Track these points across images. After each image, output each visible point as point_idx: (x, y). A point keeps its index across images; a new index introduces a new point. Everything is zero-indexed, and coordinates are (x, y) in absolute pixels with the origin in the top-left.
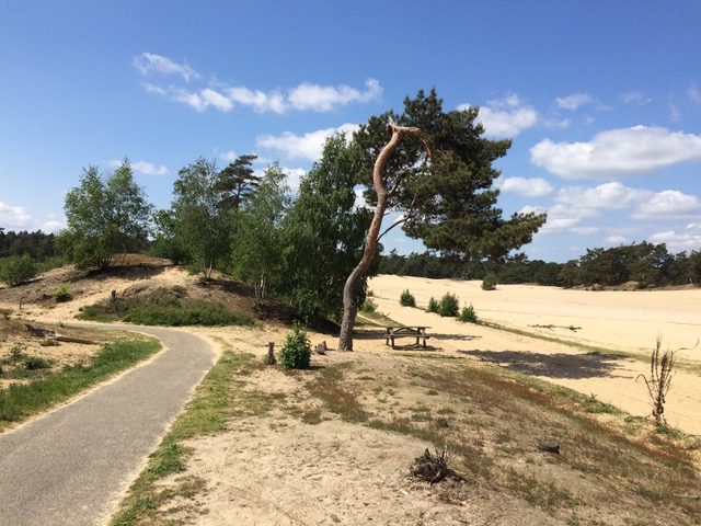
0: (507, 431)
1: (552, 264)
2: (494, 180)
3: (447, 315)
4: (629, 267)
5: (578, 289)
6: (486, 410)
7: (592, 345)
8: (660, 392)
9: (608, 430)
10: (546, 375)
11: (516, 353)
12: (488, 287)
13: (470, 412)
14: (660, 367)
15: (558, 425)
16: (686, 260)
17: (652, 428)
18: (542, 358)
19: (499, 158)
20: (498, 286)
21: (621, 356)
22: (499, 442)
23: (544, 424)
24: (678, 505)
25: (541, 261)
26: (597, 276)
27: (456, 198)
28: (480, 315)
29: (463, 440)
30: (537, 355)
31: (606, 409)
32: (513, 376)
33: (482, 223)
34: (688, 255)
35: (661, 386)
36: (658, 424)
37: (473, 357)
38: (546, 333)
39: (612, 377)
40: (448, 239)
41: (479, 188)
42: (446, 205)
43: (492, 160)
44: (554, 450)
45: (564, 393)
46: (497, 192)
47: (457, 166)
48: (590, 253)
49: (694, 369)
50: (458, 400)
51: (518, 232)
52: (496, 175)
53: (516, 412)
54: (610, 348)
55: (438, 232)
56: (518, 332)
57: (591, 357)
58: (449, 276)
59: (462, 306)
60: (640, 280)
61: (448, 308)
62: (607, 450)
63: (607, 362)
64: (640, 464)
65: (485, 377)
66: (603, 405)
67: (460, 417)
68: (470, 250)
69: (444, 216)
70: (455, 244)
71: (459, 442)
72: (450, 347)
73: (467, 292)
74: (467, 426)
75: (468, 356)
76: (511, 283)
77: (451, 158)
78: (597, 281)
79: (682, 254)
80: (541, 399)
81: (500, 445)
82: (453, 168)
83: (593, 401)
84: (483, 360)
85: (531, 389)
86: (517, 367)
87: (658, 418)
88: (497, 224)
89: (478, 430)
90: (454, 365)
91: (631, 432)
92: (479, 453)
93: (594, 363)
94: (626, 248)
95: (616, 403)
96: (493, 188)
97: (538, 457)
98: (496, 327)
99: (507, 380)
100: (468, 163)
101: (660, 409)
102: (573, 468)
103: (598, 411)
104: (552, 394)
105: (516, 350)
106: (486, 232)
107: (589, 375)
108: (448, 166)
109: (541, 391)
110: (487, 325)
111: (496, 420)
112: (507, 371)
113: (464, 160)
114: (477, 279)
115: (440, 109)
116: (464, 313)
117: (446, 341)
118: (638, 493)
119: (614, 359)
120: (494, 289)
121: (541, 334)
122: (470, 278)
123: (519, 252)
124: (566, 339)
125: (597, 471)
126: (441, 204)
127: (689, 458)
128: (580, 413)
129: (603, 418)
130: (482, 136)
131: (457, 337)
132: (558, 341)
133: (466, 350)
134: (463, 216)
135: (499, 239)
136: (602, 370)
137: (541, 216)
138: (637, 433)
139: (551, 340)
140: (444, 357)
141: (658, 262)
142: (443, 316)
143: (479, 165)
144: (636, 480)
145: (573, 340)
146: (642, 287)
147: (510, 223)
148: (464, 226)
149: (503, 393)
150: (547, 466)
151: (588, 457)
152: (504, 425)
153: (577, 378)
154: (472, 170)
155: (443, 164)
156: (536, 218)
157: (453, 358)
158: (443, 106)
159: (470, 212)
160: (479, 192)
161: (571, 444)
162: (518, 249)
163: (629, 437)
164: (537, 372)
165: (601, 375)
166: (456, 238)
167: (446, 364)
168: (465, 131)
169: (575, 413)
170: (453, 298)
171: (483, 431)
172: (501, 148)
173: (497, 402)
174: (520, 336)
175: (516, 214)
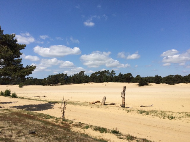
0: (21, 130)
1: (40, 79)
2: (21, 56)
3: (7, 96)
4: (59, 79)
5: (46, 86)
6: (15, 125)
7: (49, 100)
8: (64, 111)
9: (51, 123)
10: (36, 111)
11: (28, 105)
12: (21, 86)
13: (10, 126)
14: (64, 104)
15: (37, 125)
16: (71, 77)
17: (62, 120)
18: (35, 106)
19: (22, 49)
20: (24, 86)
21: (56, 102)
22: (18, 134)
23: (33, 125)
24: (65, 140)
25: (37, 79)
26: (51, 82)
27: (8, 61)
28: (18, 95)
29: (5, 136)
30: (34, 105)
31: (51, 117)
32: (26, 112)
33: (17, 68)
34: (72, 76)
35: (64, 109)
36: (63, 119)
37: (14, 108)
38: (37, 98)
39: (53, 108)
40: (5, 73)
41: (16, 58)
42: (5, 62)
43: (20, 50)
44: (34, 133)
45: (40, 115)
46: (21, 59)
47: (8, 51)
48: (50, 76)
49: (72, 104)
50: (6, 123)
51: (28, 71)
52: (21, 54)
53: (25, 123)
54: (54, 101)
55: (2, 71)
56: (29, 99)
57: (48, 104)
58: (8, 84)
59: (12, 93)
60: (61, 83)
61: (7, 94)
62: (49, 129)
63: (53, 104)
64: (57, 131)
65: (17, 114)
66: (50, 116)
67: (5, 129)
68: (13, 76)
69: (4, 66)
70: (8, 74)
71: (4, 137)
72: (7, 106)
73: (14, 88)
74: (7, 131)
75: (13, 108)
76: (28, 85)
77: (7, 48)
78: (51, 83)
79: (70, 76)
80: (34, 118)
81: (18, 135)
82: (7, 51)
83: (48, 116)
84: (18, 109)
85: (31, 115)
86: (28, 109)
87: (63, 117)
88: (22, 68)
89: (11, 131)
90: (8, 112)
91: (57, 122)
92: (10, 139)
93: (49, 105)
94: (58, 75)
95: (54, 115)
96: (20, 58)
97: (29, 136)
98: (23, 98)
99: (24, 114)
100: (12, 50)
101: (64, 115)
102: (39, 137)
103: (49, 118)
104: (37, 116)
105: (28, 104)
106: (18, 71)
107: (47, 109)
108: (5, 50)
109: (34, 115)
110: (20, 98)
111: (18, 127)
112: (25, 111)
113: (11, 49)
114: (18, 84)
115: (3, 33)
116: (12, 95)
117: (6, 104)
118: (55, 139)
119: (54, 103)
120: (23, 87)
121: (36, 99)
122: (15, 84)
123: (28, 77)
124: (43, 100)
125: (46, 136)
126: (3, 62)
127: (70, 126)
128: (44, 120)
129: (50, 120)
130: (17, 43)
131: (10, 103)
132: (40, 100)
133: (12, 106)
134: (10, 66)
135: (22, 73)
136: (51, 107)
137: (35, 66)
138: (58, 122)
139: (38, 100)
140: (4, 109)
141: (65, 78)
142: (5, 96)
143: (16, 51)
144: (55, 136)
145: (45, 100)
146: (62, 84)
147: (26, 68)
148: (11, 69)
149: (23, 118)
150: (31, 138)
151: (44, 132)
152: (20, 128)
153: (45, 110)
154: (14, 52)
155: (4, 50)
156: (33, 67)
157: (8, 109)
158: (3, 32)
159: (13, 65)
160: (15, 59)
161: (40, 130)
162: (28, 75)
163: (56, 124)
164: (34, 110)
165: (51, 108)
166: (8, 72)
167: (5, 112)
168: (11, 41)
169: (43, 120)
170: (9, 91)
171: (13, 132)
172: (23, 47)
173: (20, 121)
174: (30, 100)
175: (27, 66)
